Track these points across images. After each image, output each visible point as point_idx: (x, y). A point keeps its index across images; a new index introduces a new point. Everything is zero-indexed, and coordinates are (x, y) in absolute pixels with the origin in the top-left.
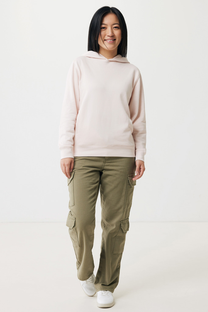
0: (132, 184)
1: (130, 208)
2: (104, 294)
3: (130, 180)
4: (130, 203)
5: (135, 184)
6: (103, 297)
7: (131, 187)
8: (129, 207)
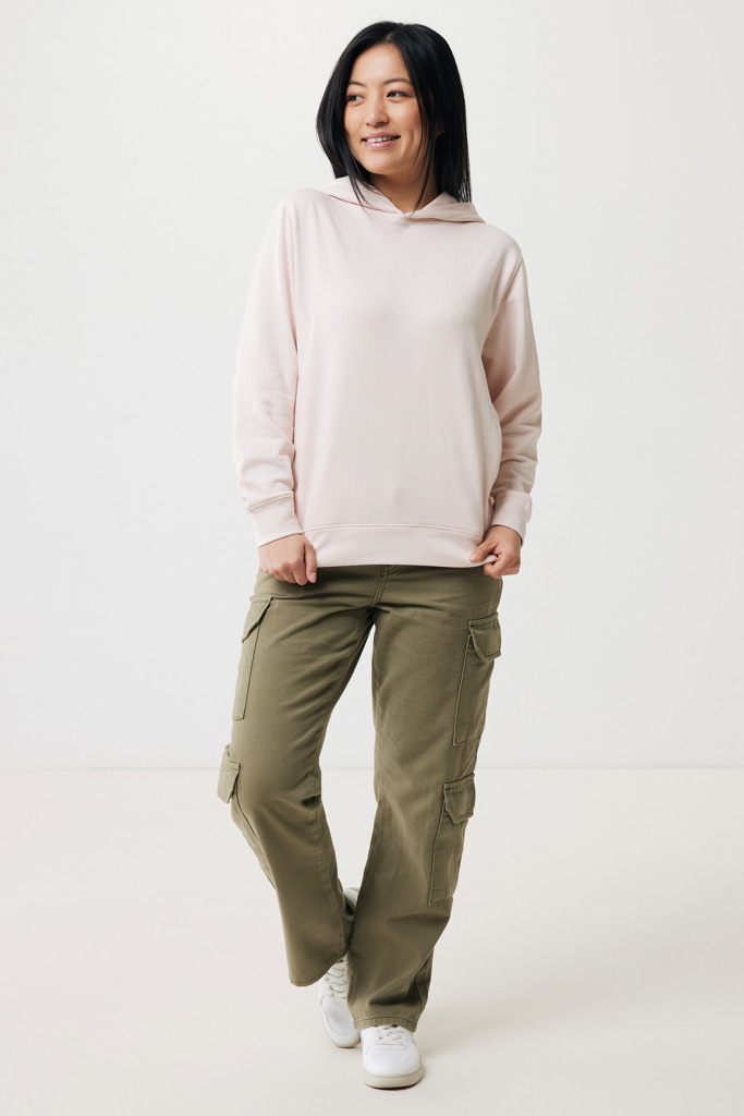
0: (484, 652)
1: (479, 737)
2: (386, 1039)
3: (476, 638)
4: (477, 721)
5: (498, 654)
6: (383, 1049)
7: (481, 664)
8: (476, 734)
